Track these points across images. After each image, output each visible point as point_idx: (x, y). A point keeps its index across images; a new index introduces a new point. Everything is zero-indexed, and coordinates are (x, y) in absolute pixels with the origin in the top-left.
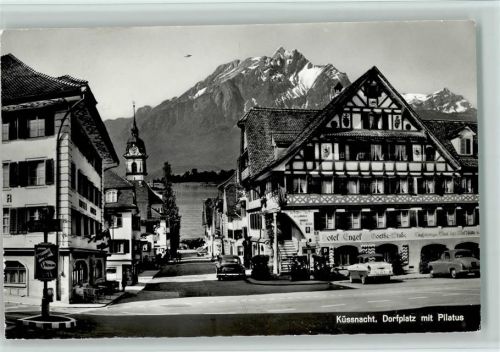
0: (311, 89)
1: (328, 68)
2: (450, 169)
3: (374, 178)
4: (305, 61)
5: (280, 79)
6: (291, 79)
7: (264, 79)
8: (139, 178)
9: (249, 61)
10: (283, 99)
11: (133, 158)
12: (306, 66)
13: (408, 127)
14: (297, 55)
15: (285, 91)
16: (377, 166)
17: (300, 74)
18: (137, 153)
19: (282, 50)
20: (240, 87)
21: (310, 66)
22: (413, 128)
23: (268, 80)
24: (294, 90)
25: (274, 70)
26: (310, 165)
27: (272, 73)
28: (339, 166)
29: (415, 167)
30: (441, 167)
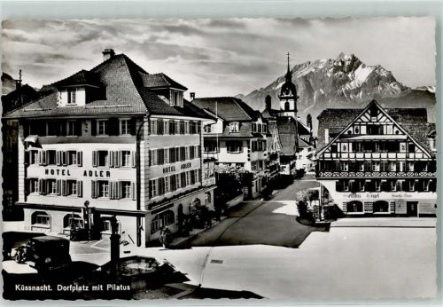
0: (364, 83)
1: (379, 68)
2: (425, 156)
3: (373, 162)
4: (360, 63)
5: (341, 76)
6: (350, 75)
7: (329, 75)
8: (292, 114)
9: (318, 62)
10: (343, 89)
11: (287, 98)
12: (361, 66)
13: (397, 132)
14: (354, 59)
15: (344, 84)
16: (376, 156)
17: (356, 72)
18: (290, 94)
19: (342, 55)
20: (311, 81)
21: (364, 66)
22: (400, 133)
23: (332, 76)
24: (352, 83)
25: (337, 69)
26: (334, 155)
27: (335, 71)
28: (352, 155)
29: (402, 156)
30: (419, 156)
